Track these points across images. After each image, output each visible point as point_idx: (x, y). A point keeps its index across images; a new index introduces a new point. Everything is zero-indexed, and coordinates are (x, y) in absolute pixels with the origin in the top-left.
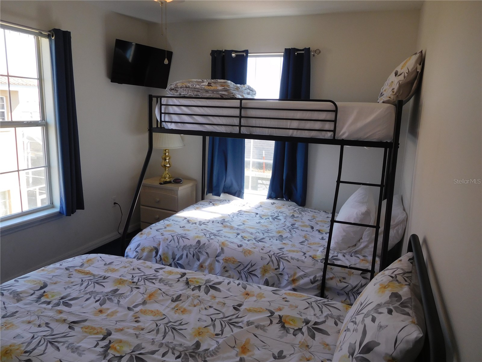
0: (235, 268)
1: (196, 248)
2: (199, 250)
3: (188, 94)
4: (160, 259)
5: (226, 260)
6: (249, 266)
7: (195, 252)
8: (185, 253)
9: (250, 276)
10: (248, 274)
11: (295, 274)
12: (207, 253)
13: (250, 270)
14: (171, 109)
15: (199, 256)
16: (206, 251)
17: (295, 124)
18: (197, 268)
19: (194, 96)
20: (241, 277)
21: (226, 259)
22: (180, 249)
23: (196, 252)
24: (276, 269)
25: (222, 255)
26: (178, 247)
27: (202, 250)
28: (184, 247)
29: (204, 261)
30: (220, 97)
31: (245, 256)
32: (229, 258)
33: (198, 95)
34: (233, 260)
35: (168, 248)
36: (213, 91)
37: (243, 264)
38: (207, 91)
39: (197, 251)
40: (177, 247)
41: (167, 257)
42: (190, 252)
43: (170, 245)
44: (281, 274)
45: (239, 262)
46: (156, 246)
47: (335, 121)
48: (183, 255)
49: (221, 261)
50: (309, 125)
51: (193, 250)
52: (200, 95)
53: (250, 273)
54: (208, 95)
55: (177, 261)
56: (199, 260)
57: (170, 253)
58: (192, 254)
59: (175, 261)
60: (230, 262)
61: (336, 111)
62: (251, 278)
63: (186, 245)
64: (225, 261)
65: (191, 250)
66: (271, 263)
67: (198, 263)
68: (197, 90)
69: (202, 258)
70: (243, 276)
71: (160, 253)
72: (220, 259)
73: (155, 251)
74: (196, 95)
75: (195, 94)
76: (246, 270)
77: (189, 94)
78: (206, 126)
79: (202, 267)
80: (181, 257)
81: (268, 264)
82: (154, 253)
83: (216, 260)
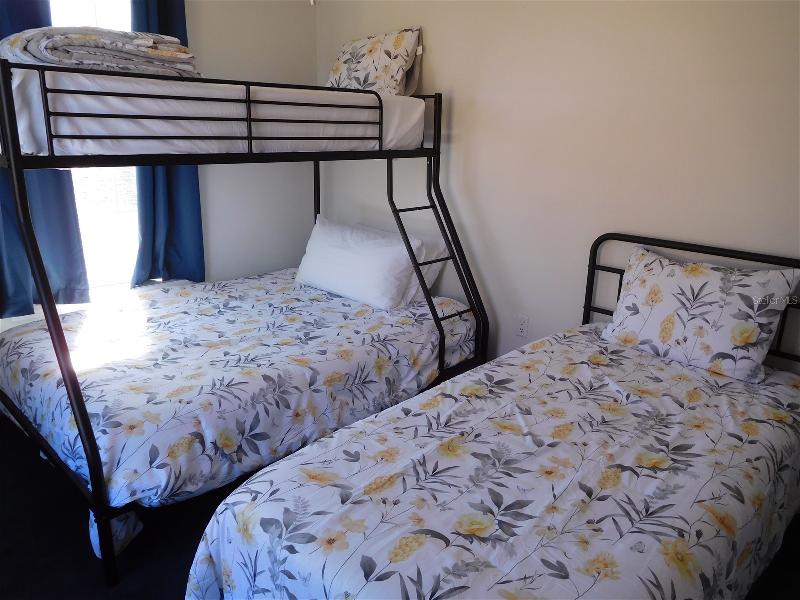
0: (345, 388)
1: (275, 390)
2: (281, 390)
3: (103, 64)
4: (214, 450)
5: (330, 382)
6: (360, 373)
7: (276, 397)
8: (260, 408)
9: (365, 387)
10: (363, 387)
11: (412, 352)
12: (296, 388)
13: (363, 378)
14: (72, 104)
15: (286, 401)
16: (293, 386)
17: (331, 131)
18: (291, 423)
19: (118, 70)
20: (355, 395)
21: (328, 381)
22: (249, 408)
23: (278, 396)
24: (390, 359)
25: (319, 378)
26: (243, 405)
27: (286, 388)
28: (254, 399)
29: (298, 405)
30: (178, 75)
31: (349, 362)
32: (332, 376)
33: (128, 69)
34: (338, 376)
35: (224, 419)
36: (163, 61)
37: (351, 375)
38: (150, 60)
39: (279, 394)
40: (240, 408)
41: (228, 439)
42: (269, 401)
43: (224, 411)
44: (397, 362)
45: (346, 375)
46: (195, 430)
47: (380, 123)
48: (258, 414)
49: (324, 388)
50: (349, 131)
51: (272, 396)
52: (133, 68)
53: (364, 383)
54: (152, 70)
55: (250, 433)
56: (288, 407)
57: (233, 426)
58: (274, 403)
59: (246, 434)
60: (335, 383)
61: (380, 108)
62: (367, 390)
63: (254, 394)
64: (328, 384)
65: (267, 398)
66: (381, 354)
67: (290, 413)
68: (126, 56)
69: (293, 401)
70: (357, 392)
71: (209, 437)
72: (319, 385)
73: (198, 440)
74: (123, 69)
75: (121, 66)
76: (357, 381)
77: (106, 64)
78: (175, 141)
79: (297, 415)
80: (257, 420)
81: (379, 357)
82: (198, 446)
83: (315, 391)
